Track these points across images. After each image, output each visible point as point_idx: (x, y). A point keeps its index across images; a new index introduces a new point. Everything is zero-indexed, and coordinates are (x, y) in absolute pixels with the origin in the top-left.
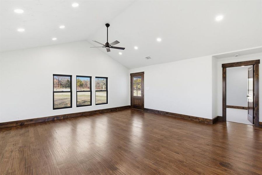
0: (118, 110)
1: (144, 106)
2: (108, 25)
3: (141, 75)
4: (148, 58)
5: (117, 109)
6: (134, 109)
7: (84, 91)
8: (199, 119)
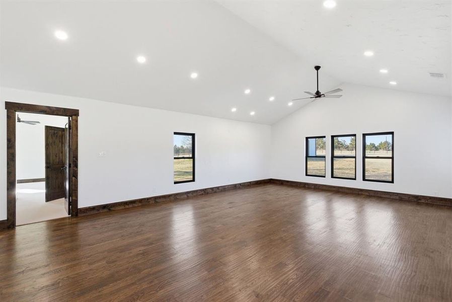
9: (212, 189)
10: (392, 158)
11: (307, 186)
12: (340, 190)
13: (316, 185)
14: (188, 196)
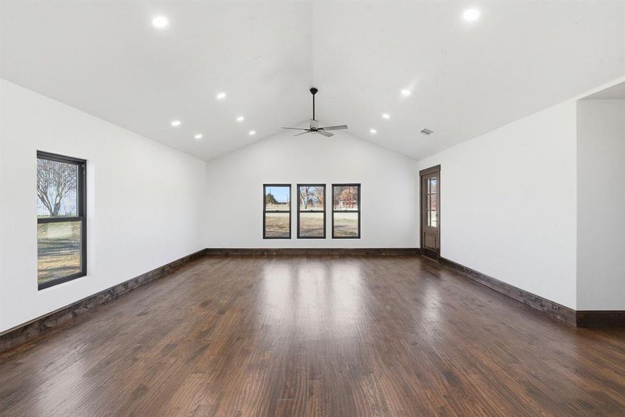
0: (384, 254)
1: (439, 253)
2: (314, 91)
3: (435, 171)
4: (426, 132)
5: (382, 253)
6: (426, 257)
7: (312, 211)
8: (543, 303)
9: (125, 285)
10: (359, 212)
11: (266, 254)
12: (309, 252)
13: (279, 250)
14: (75, 315)
